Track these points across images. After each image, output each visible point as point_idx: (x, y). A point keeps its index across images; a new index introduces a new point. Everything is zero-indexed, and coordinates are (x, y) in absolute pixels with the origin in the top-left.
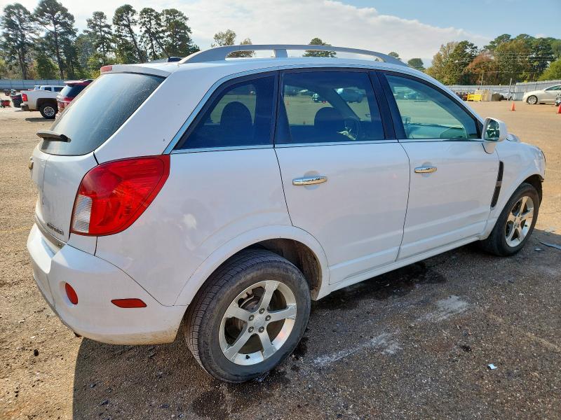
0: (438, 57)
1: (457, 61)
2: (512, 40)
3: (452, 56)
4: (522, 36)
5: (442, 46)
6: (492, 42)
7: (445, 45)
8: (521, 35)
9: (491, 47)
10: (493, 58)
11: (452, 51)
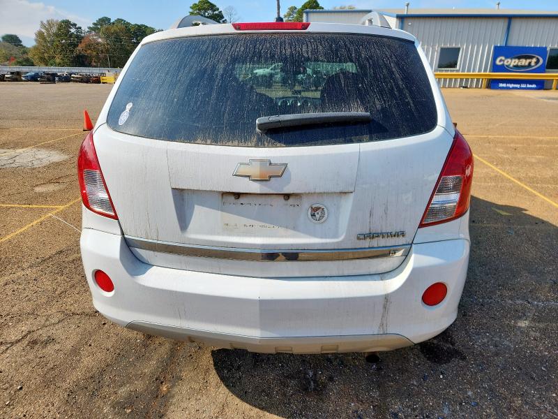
0: (40, 35)
1: (64, 41)
2: (113, 23)
3: (57, 35)
4: (119, 21)
5: (42, 22)
6: (94, 24)
7: (45, 22)
8: (118, 19)
9: (95, 28)
10: (100, 40)
11: (54, 29)
